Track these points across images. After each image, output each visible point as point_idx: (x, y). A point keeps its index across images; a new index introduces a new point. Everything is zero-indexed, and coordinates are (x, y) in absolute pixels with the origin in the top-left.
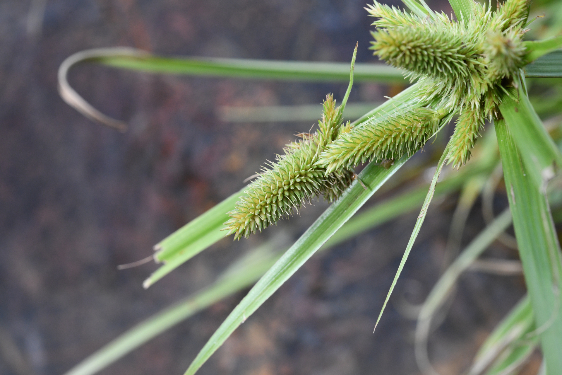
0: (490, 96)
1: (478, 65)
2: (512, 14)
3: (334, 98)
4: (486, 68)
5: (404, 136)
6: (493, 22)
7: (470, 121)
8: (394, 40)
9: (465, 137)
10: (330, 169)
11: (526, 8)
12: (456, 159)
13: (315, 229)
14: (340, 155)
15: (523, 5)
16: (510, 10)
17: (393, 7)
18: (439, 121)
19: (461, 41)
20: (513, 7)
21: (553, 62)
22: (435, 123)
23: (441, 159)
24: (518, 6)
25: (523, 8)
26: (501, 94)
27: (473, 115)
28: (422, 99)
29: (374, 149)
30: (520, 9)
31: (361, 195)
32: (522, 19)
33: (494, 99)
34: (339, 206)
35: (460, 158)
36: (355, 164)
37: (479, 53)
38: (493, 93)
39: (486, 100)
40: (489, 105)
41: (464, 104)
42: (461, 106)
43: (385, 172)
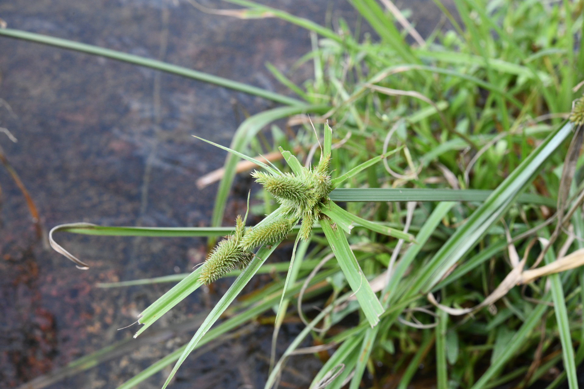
0: (316, 209)
1: (310, 193)
2: (322, 170)
3: (241, 217)
4: (313, 194)
5: (277, 231)
6: (314, 174)
7: (308, 220)
8: (274, 182)
9: (307, 227)
10: (245, 249)
11: (328, 167)
12: (305, 237)
13: (236, 283)
14: (250, 241)
15: (327, 165)
16: (321, 168)
17: (264, 172)
18: (292, 224)
19: (301, 183)
20: (322, 167)
21: (341, 194)
22: (291, 225)
23: (296, 240)
24: (325, 166)
25: (327, 166)
26: (321, 207)
27: (309, 218)
28: (283, 214)
29: (265, 237)
30: (326, 167)
31: (258, 264)
32: (327, 172)
33: (318, 209)
34: (247, 271)
35: (306, 236)
36: (257, 245)
37: (309, 189)
38: (317, 207)
39: (314, 210)
40: (316, 212)
41: (305, 213)
42: (303, 214)
43: (268, 251)
